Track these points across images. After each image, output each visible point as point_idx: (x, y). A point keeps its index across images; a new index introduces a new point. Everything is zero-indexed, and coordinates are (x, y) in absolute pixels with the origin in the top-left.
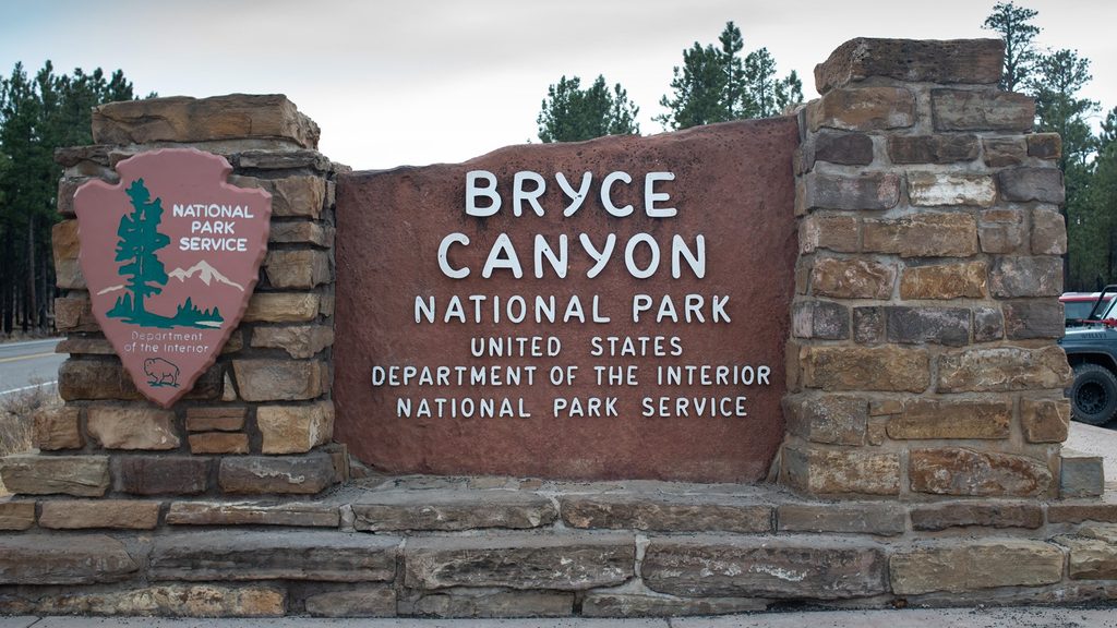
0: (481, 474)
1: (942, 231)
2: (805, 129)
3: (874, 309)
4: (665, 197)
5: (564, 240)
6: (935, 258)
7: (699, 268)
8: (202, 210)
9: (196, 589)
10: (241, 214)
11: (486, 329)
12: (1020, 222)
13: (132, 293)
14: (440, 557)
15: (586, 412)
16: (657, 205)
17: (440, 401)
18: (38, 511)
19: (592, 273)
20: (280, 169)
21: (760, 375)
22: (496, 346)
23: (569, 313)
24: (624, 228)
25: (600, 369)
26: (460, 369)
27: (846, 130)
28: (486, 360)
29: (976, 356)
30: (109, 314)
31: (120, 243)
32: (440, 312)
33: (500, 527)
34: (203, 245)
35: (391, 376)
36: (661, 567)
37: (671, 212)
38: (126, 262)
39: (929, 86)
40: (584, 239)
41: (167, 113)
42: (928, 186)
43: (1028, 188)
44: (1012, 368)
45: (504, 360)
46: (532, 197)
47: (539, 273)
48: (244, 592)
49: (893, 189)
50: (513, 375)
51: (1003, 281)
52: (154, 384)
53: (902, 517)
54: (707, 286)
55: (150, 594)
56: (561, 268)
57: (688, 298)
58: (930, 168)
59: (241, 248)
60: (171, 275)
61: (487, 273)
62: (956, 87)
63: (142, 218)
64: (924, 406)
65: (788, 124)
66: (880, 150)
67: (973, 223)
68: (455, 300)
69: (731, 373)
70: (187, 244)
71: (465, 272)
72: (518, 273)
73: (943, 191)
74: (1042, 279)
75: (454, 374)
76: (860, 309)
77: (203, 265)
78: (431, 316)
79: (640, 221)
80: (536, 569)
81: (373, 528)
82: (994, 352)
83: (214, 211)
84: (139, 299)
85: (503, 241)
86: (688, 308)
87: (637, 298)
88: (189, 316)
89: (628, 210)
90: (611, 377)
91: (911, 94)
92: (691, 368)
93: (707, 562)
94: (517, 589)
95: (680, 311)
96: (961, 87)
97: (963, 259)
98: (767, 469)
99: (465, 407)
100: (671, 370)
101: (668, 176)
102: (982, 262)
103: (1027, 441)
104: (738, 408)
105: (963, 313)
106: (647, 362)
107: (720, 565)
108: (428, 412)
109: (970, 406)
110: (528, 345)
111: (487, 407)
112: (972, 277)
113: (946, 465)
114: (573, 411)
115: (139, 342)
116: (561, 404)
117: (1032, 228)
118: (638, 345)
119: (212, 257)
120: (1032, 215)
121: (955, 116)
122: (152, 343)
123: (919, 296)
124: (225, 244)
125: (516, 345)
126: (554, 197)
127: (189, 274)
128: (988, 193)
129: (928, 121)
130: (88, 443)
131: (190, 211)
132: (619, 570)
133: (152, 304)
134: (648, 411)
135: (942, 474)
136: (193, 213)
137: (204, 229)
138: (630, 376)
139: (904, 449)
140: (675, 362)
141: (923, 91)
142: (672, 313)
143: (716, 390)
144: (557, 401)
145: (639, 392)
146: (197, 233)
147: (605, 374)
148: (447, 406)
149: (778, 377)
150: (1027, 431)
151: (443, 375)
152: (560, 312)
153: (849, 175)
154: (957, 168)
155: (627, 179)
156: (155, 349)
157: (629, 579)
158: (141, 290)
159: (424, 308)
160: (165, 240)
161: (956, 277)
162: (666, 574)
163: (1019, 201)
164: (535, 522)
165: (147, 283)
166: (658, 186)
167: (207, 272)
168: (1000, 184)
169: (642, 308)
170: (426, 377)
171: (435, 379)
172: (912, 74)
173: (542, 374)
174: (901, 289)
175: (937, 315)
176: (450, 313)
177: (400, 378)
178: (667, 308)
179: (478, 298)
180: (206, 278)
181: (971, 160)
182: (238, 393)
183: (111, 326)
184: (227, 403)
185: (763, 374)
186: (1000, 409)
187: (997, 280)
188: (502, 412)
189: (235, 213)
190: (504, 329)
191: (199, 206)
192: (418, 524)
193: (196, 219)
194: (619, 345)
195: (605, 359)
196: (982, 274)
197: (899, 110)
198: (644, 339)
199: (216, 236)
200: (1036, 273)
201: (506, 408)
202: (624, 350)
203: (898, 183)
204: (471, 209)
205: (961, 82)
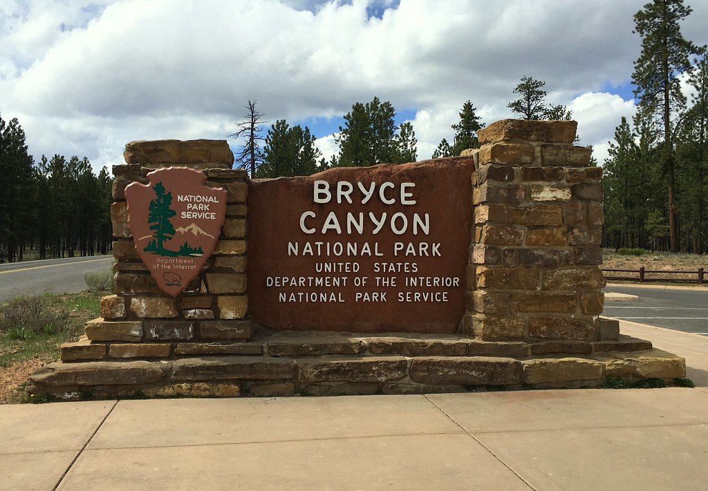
0: (320, 330)
1: (546, 213)
2: (478, 162)
3: (513, 250)
4: (410, 195)
5: (361, 215)
6: (542, 227)
7: (426, 230)
8: (193, 198)
9: (196, 385)
10: (212, 200)
11: (323, 259)
12: (583, 209)
13: (157, 240)
14: (316, 367)
15: (371, 299)
16: (407, 199)
17: (300, 294)
18: (107, 349)
19: (375, 232)
20: (228, 179)
21: (454, 282)
22: (328, 267)
23: (364, 251)
24: (391, 210)
25: (378, 278)
26: (310, 278)
27: (501, 164)
28: (323, 274)
29: (560, 273)
30: (145, 250)
31: (150, 214)
32: (301, 250)
33: (340, 354)
34: (193, 215)
35: (276, 282)
36: (419, 371)
37: (413, 202)
38: (153, 224)
39: (540, 143)
40: (371, 215)
41: (166, 148)
42: (540, 192)
43: (586, 193)
44: (577, 279)
45: (332, 274)
46: (346, 194)
47: (349, 231)
48: (220, 386)
49: (523, 193)
50: (336, 282)
51: (573, 237)
52: (169, 285)
53: (527, 348)
54: (430, 239)
55: (173, 387)
56: (360, 229)
57: (421, 244)
58: (541, 183)
59: (212, 217)
60: (177, 230)
61: (324, 231)
62: (553, 144)
63: (162, 201)
64: (536, 296)
65: (469, 159)
66: (517, 174)
67: (560, 210)
68: (308, 244)
69: (441, 280)
70: (185, 215)
71: (313, 230)
72: (339, 231)
73: (546, 194)
74: (592, 237)
75: (307, 281)
76: (506, 250)
77: (193, 226)
78: (296, 252)
79: (398, 207)
80: (361, 372)
81: (278, 355)
82: (569, 271)
83: (199, 199)
84: (160, 242)
85: (332, 216)
86: (421, 249)
87: (396, 244)
88: (186, 251)
89: (393, 201)
90: (384, 282)
91: (532, 148)
92: (422, 278)
93: (440, 368)
94: (352, 382)
95: (417, 251)
96: (556, 144)
97: (555, 227)
98: (457, 328)
99: (313, 297)
100: (412, 279)
101: (412, 185)
102: (564, 229)
103: (584, 313)
104: (444, 297)
105: (555, 253)
106: (401, 276)
107: (446, 370)
108: (294, 299)
109: (557, 296)
110: (343, 267)
111: (323, 297)
112: (559, 235)
113: (546, 324)
114: (365, 299)
115: (160, 264)
116: (359, 295)
117: (588, 212)
118: (396, 267)
119: (198, 222)
120: (588, 206)
121: (553, 158)
122: (167, 265)
123: (534, 244)
124: (205, 216)
125: (338, 267)
126: (357, 195)
127: (186, 230)
128: (568, 195)
129: (539, 160)
130: (131, 315)
131: (186, 198)
132: (399, 372)
133: (167, 245)
134: (401, 299)
135: (544, 328)
136: (188, 199)
137: (194, 208)
138: (392, 282)
139: (527, 316)
140: (414, 275)
141: (537, 146)
142: (413, 251)
143: (433, 289)
144: (357, 294)
145: (396, 290)
146: (190, 210)
147: (381, 281)
148: (304, 297)
149: (463, 283)
150: (584, 309)
151: (302, 281)
152: (359, 251)
153: (503, 186)
154: (554, 183)
155: (392, 186)
156: (169, 267)
157: (404, 376)
158: (161, 238)
159: (293, 249)
160: (174, 213)
161: (551, 235)
162: (421, 374)
163: (582, 199)
164: (356, 351)
165: (164, 235)
166: (407, 190)
167: (195, 229)
168: (573, 191)
169: (399, 249)
170: (293, 283)
171: (298, 284)
172: (533, 137)
173: (350, 281)
174: (526, 240)
175: (542, 253)
176: (305, 251)
177: (281, 283)
178: (411, 249)
179: (319, 244)
180: (195, 232)
181: (561, 180)
182: (208, 290)
183: (146, 256)
184: (203, 295)
185: (456, 281)
186: (572, 298)
187: (571, 236)
188: (331, 299)
189: (210, 200)
190: (333, 259)
191: (191, 196)
192: (300, 352)
193: (189, 202)
194: (387, 267)
195: (381, 274)
196: (564, 234)
197: (526, 155)
198: (399, 264)
199: (200, 212)
200: (590, 234)
201: (333, 298)
202: (390, 269)
203: (525, 191)
204: (317, 200)
205: (556, 141)
